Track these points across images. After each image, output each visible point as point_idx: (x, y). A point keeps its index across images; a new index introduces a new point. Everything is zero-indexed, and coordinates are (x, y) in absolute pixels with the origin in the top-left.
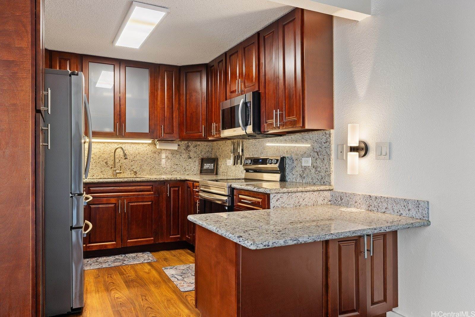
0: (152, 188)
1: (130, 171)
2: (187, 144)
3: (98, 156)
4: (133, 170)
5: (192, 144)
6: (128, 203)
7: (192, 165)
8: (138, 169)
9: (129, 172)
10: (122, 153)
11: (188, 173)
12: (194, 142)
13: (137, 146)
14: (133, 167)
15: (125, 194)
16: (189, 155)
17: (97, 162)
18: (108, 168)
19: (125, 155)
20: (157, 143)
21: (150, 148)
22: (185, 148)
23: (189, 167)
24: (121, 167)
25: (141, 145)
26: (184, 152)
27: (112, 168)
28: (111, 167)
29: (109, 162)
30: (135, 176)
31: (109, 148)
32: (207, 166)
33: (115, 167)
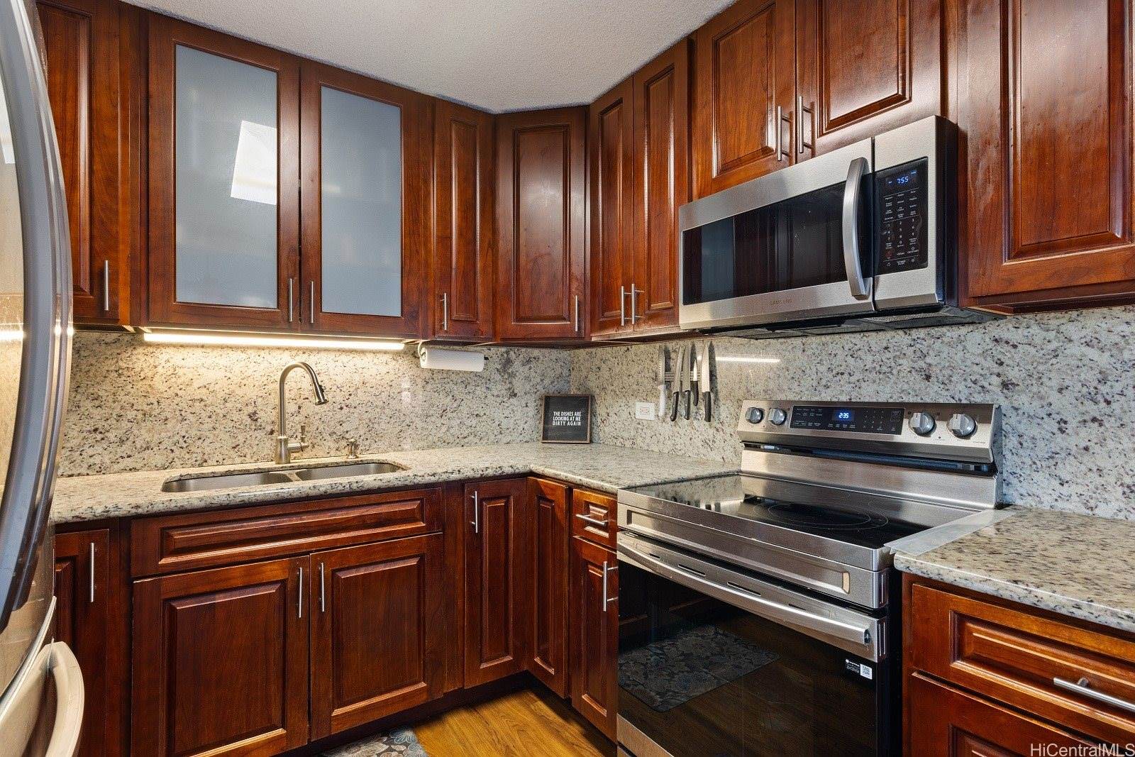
0: (421, 507)
1: (337, 441)
2: (505, 355)
3: (221, 395)
4: (347, 436)
5: (518, 356)
6: (334, 572)
7: (518, 415)
8: (362, 433)
9: (332, 446)
10: (306, 383)
11: (509, 438)
12: (523, 350)
13: (358, 361)
14: (346, 427)
15: (321, 538)
16: (511, 386)
17: (217, 414)
18: (260, 434)
19: (319, 390)
20: (424, 350)
21: (397, 366)
22: (499, 367)
23: (512, 421)
24: (303, 428)
25: (370, 356)
26: (498, 377)
27: (272, 432)
28: (269, 428)
29: (260, 414)
30: (351, 458)
31: (262, 366)
32: (561, 418)
33: (282, 431)
